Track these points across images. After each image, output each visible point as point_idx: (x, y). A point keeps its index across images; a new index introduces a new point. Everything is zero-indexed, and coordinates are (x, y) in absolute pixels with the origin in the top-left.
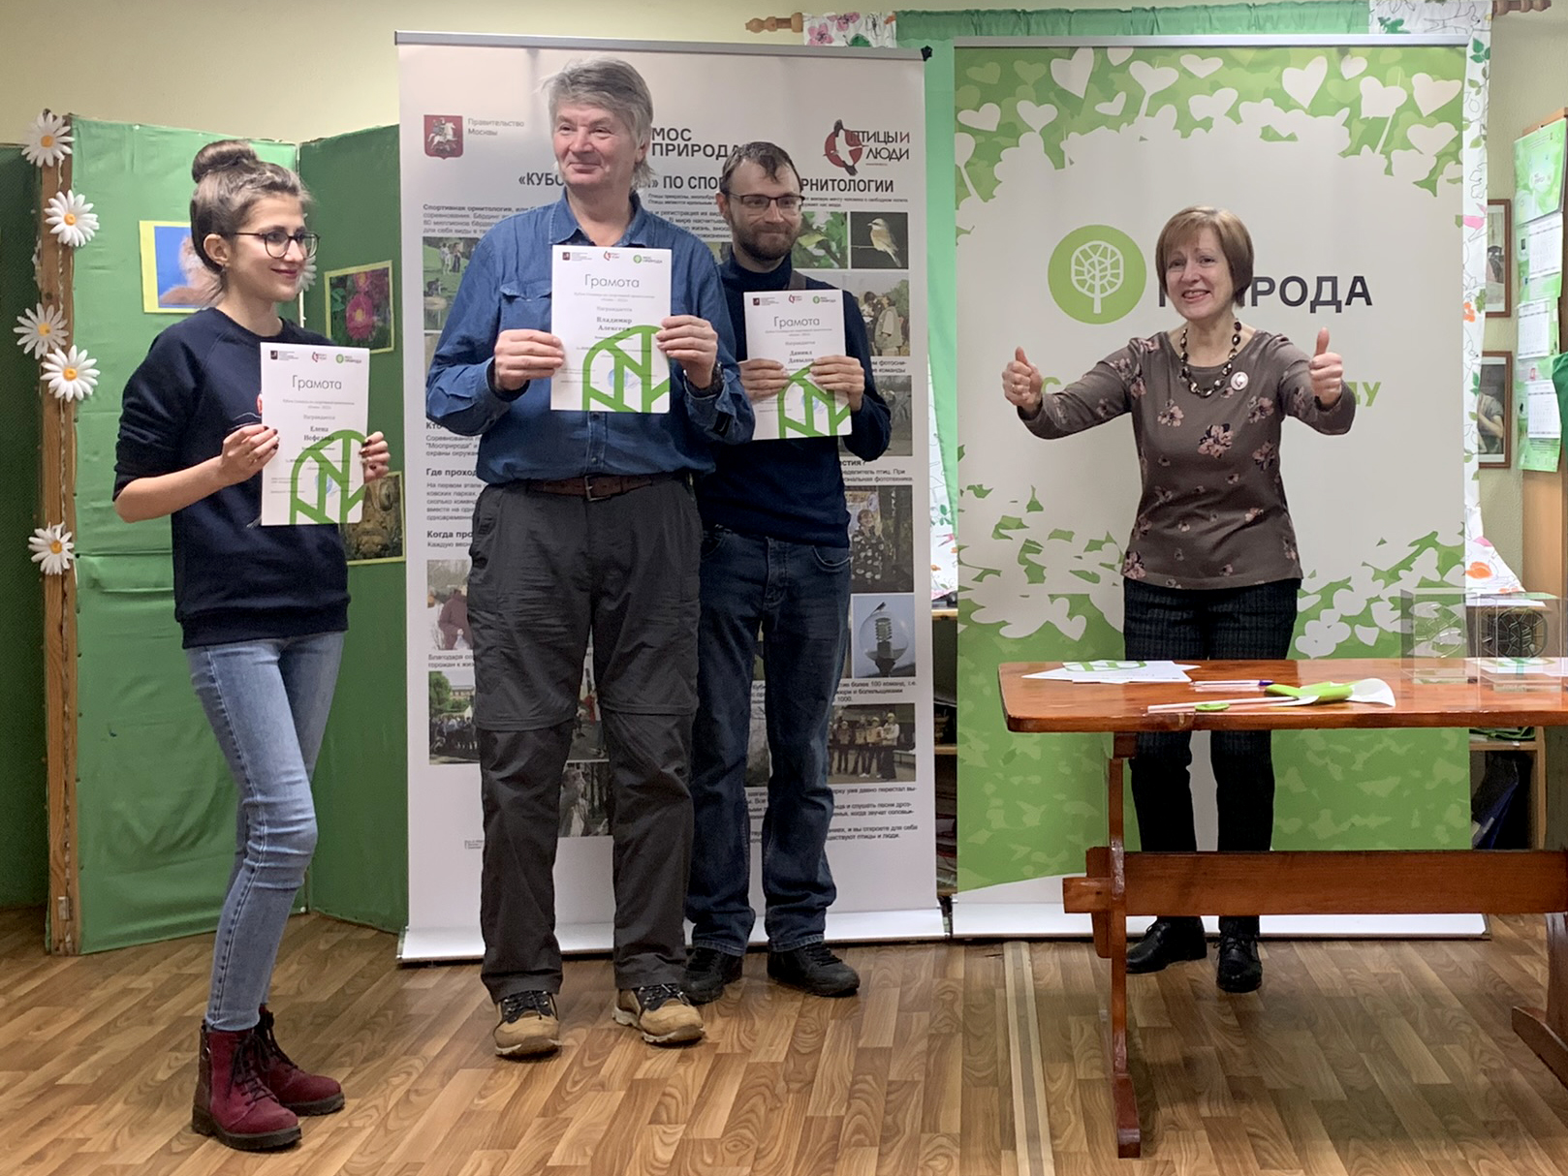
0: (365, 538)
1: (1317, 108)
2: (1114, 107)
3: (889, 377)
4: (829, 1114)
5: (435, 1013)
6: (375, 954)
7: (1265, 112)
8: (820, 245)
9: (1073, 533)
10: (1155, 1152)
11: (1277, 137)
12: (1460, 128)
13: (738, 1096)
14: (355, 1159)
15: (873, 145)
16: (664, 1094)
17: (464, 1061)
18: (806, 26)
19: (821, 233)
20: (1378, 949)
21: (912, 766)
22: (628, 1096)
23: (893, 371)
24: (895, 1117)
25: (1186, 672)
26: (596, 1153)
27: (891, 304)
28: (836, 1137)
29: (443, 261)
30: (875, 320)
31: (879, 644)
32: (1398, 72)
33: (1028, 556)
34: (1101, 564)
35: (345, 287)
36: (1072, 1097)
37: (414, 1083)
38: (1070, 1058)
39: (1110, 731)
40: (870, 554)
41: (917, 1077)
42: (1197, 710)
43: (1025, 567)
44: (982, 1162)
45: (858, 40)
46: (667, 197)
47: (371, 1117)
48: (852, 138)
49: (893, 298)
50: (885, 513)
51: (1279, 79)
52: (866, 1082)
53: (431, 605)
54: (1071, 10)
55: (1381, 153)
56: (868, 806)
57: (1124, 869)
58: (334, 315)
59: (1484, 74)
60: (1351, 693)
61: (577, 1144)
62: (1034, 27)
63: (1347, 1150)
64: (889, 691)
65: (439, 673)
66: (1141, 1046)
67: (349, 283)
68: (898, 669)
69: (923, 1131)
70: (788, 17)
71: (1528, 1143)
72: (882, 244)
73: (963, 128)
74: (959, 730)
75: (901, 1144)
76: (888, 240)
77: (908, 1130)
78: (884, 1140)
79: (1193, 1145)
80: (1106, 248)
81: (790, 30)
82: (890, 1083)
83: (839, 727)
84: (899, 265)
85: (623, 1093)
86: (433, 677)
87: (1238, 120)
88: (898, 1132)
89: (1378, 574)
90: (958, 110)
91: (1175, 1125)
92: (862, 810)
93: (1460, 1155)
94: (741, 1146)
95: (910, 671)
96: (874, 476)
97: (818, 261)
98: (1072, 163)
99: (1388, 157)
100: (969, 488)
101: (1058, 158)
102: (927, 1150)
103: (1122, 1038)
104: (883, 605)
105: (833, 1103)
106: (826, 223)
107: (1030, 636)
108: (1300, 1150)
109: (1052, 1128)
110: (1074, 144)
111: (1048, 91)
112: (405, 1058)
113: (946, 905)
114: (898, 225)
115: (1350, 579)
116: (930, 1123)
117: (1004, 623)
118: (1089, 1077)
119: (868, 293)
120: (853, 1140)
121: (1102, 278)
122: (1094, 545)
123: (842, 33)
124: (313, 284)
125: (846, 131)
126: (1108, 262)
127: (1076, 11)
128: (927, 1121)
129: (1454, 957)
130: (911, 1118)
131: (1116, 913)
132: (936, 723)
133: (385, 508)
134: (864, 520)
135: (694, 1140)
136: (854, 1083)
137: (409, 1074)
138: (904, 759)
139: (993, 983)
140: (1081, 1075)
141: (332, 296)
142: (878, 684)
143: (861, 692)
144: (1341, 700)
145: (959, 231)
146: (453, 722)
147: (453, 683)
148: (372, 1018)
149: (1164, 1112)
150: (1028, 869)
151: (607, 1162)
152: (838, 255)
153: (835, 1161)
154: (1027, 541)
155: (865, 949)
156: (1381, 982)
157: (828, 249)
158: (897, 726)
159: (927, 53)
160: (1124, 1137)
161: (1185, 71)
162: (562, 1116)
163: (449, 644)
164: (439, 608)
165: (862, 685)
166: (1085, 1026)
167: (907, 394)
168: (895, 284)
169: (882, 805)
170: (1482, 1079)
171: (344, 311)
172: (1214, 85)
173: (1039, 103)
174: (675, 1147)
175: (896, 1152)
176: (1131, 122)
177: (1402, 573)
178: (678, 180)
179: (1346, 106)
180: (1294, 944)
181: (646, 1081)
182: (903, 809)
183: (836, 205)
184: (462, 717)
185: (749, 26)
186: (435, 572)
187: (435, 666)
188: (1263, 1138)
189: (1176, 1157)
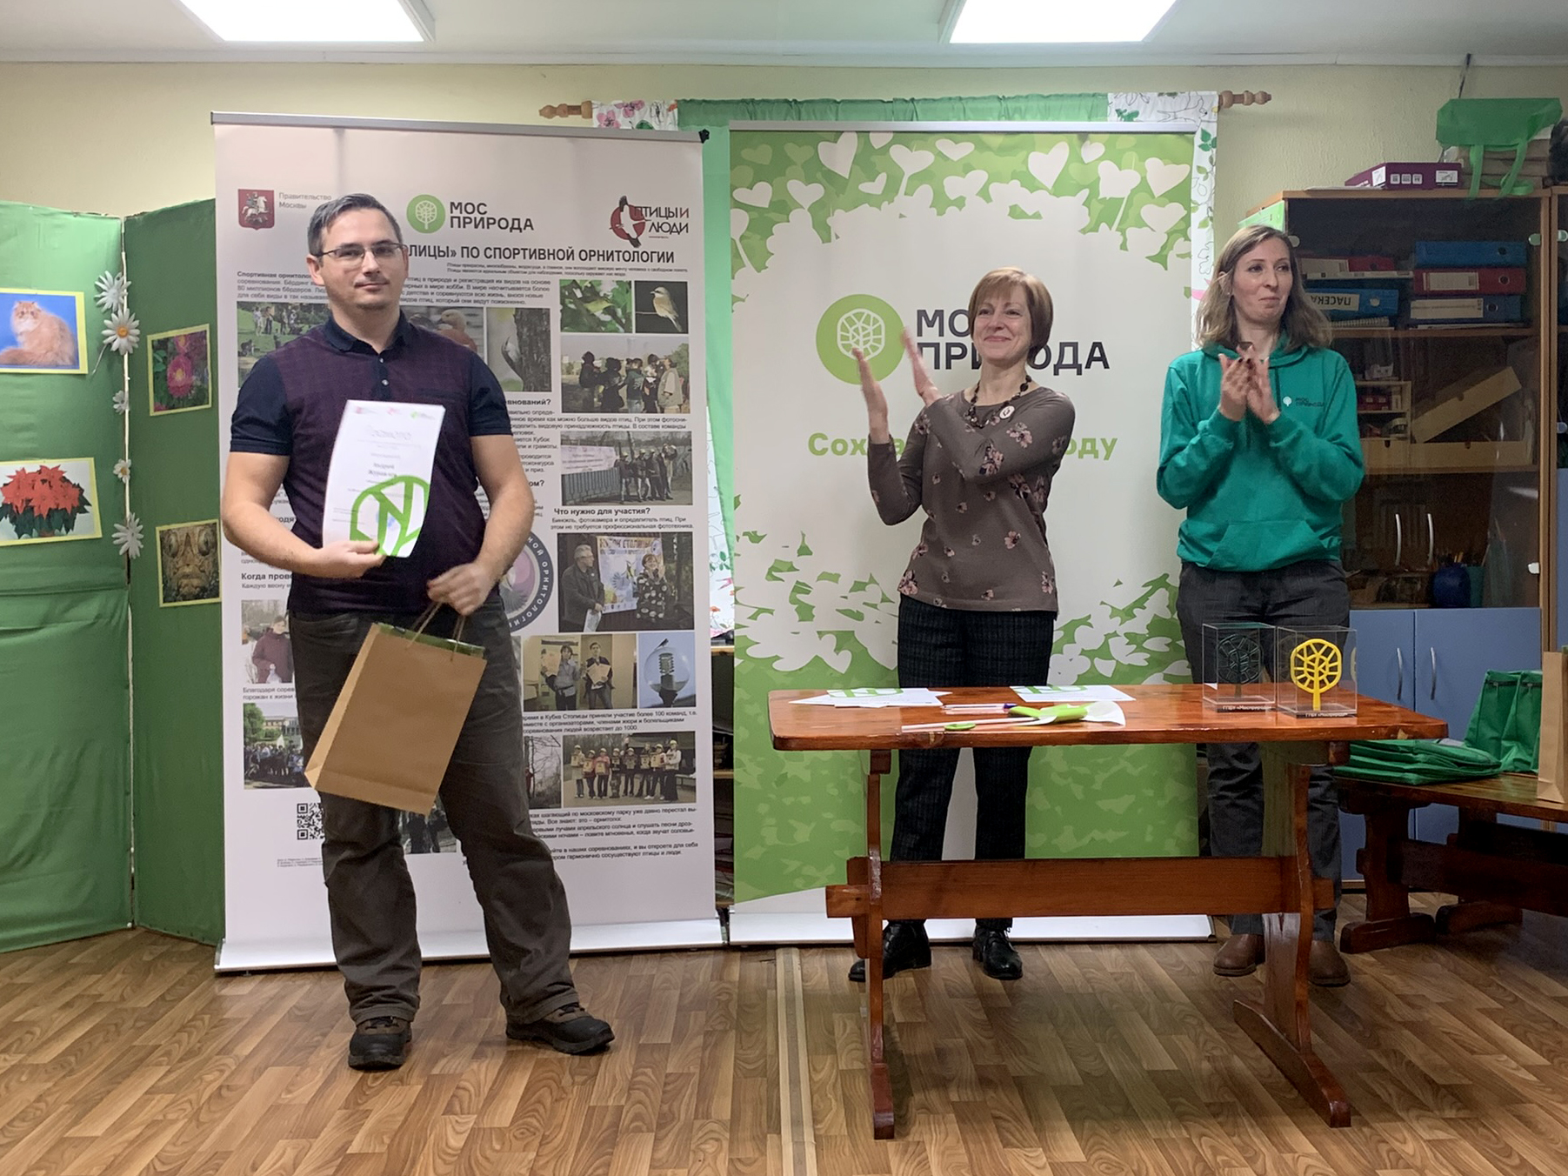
0: (185, 581)
1: (1062, 187)
2: (875, 187)
3: (671, 433)
4: (610, 1103)
5: (249, 1016)
6: (196, 964)
7: (1012, 192)
8: (607, 311)
9: (839, 576)
10: (908, 1134)
11: (1023, 215)
12: (1189, 210)
13: (527, 1089)
14: (168, 1148)
15: (655, 219)
16: (458, 1088)
17: (273, 1060)
18: (595, 113)
19: (607, 301)
20: (1115, 952)
21: (693, 789)
22: (424, 1089)
23: (674, 427)
24: (671, 1105)
25: (939, 698)
26: (392, 1140)
27: (673, 365)
28: (616, 1124)
29: (256, 324)
30: (658, 380)
31: (662, 677)
32: (1133, 157)
33: (799, 596)
34: (865, 603)
35: (166, 349)
36: (834, 1086)
37: (226, 1080)
38: (834, 1051)
39: (866, 748)
40: (654, 594)
41: (692, 1069)
42: (947, 730)
43: (796, 606)
44: (749, 1145)
45: (642, 125)
46: (465, 266)
47: (185, 1110)
48: (636, 213)
49: (674, 360)
50: (667, 557)
51: (1025, 162)
52: (644, 1074)
53: (245, 642)
54: (838, 100)
55: (1117, 230)
56: (652, 826)
57: (881, 876)
58: (155, 374)
59: (1211, 162)
60: (1086, 713)
61: (375, 1134)
62: (803, 114)
63: (1083, 1130)
64: (671, 720)
65: (253, 704)
66: (898, 1039)
67: (170, 345)
68: (679, 700)
69: (696, 1118)
70: (579, 104)
71: (1245, 1121)
72: (664, 310)
73: (738, 205)
74: (735, 756)
75: (676, 1129)
76: (670, 307)
77: (682, 1117)
78: (660, 1126)
79: (943, 1127)
80: (869, 316)
81: (580, 116)
82: (667, 1076)
83: (626, 753)
84: (679, 329)
85: (420, 1087)
86: (248, 708)
87: (988, 199)
88: (673, 1120)
89: (1115, 612)
90: (733, 188)
91: (927, 1109)
92: (647, 829)
93: (1185, 1134)
94: (528, 1133)
95: (690, 701)
96: (657, 524)
97: (605, 326)
98: (837, 237)
99: (1124, 234)
100: (745, 534)
101: (824, 232)
102: (700, 1134)
103: (879, 1031)
104: (665, 641)
105: (614, 1095)
106: (612, 291)
107: (800, 669)
108: (1040, 1130)
109: (814, 1113)
110: (839, 220)
111: (816, 171)
112: (218, 1057)
113: (724, 916)
114: (678, 293)
115: (1089, 617)
116: (702, 1113)
117: (777, 658)
118: (850, 1067)
119: (652, 355)
120: (631, 1127)
121: (865, 343)
122: (859, 586)
123: (629, 119)
124: (137, 346)
125: (630, 206)
126: (870, 329)
127: (842, 101)
128: (700, 1110)
129: (1184, 958)
130: (685, 1106)
131: (873, 917)
132: (714, 750)
133: (204, 554)
134: (647, 564)
135: (484, 1129)
136: (634, 1076)
137: (222, 1071)
138: (686, 782)
139: (765, 985)
140: (842, 1066)
141: (154, 358)
142: (661, 713)
143: (646, 721)
144: (1077, 720)
145: (735, 299)
146: (266, 750)
147: (267, 713)
148: (189, 1021)
149: (918, 1098)
150: (799, 882)
151: (403, 1149)
152: (624, 321)
153: (614, 1145)
154: (797, 582)
155: (649, 956)
156: (1115, 979)
157: (614, 315)
158: (679, 753)
159: (704, 136)
160: (881, 1120)
161: (940, 154)
162: (361, 1108)
163: (262, 678)
164: (252, 644)
165: (647, 714)
166: (848, 1022)
167: (687, 448)
168: (676, 348)
169: (665, 825)
170: (1206, 1065)
171: (165, 371)
172: (966, 168)
173: (808, 183)
174: (466, 1135)
175: (671, 1136)
176: (891, 201)
177: (1136, 611)
178: (475, 251)
179: (1085, 187)
180: (1039, 948)
181: (441, 1076)
182: (684, 828)
183: (621, 275)
184: (274, 746)
185: (542, 112)
186: (248, 612)
187: (249, 698)
188: (1005, 1120)
189: (926, 1138)
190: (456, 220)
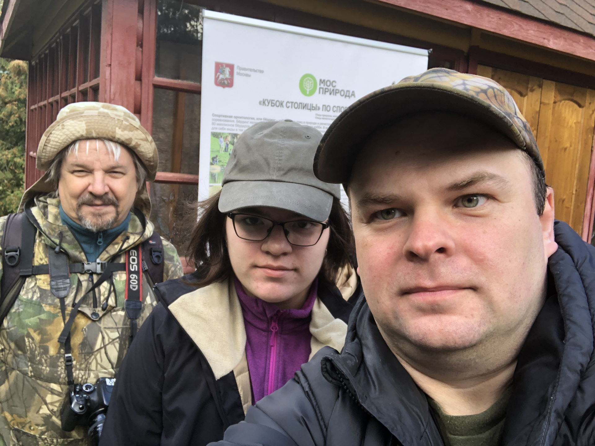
29: (220, 146)
46: (323, 115)
178: (328, 107)
190: (321, 90)
